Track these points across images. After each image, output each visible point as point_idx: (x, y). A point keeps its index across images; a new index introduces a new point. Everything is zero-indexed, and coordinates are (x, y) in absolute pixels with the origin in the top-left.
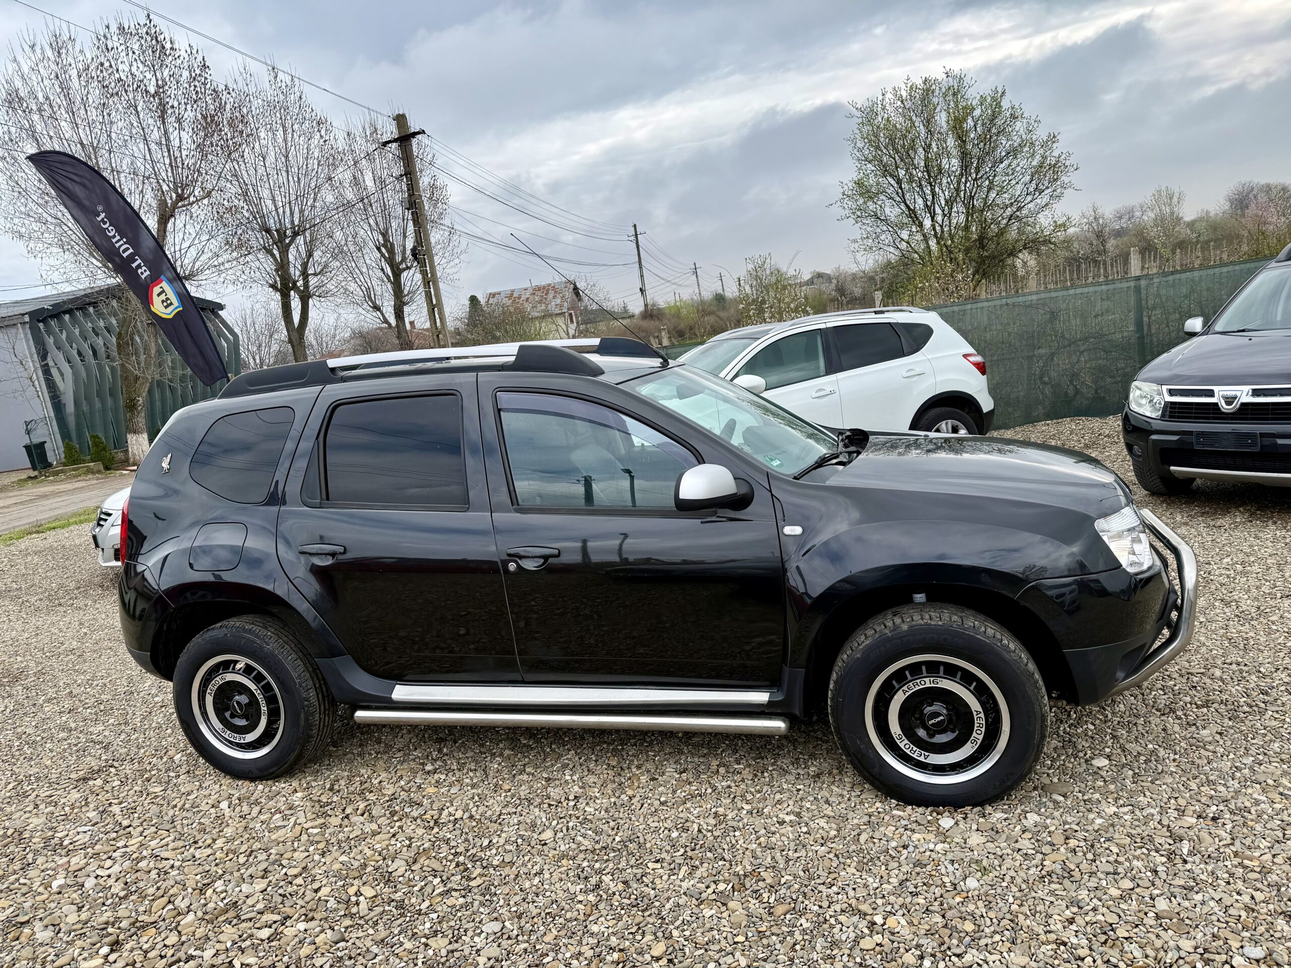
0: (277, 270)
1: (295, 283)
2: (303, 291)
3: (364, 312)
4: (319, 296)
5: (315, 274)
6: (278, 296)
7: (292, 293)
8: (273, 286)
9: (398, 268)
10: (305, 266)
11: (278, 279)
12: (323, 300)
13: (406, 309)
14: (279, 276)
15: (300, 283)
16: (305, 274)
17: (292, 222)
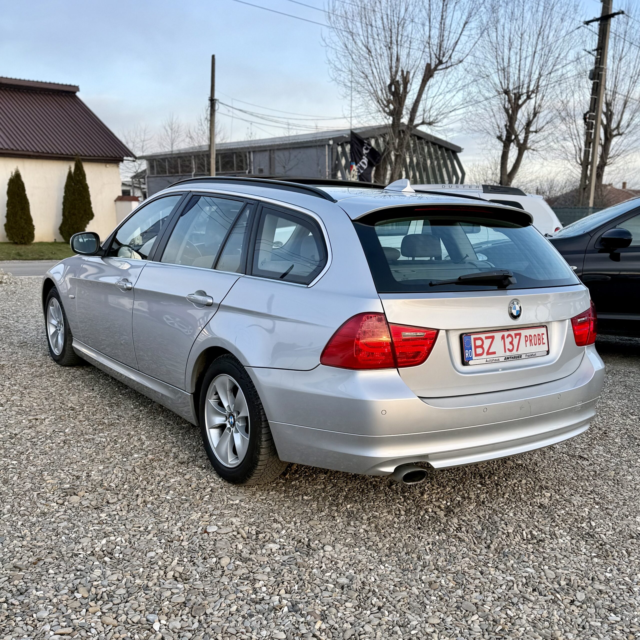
0: (506, 126)
1: (516, 136)
2: (522, 144)
3: (571, 168)
4: (533, 150)
5: (536, 132)
6: (500, 146)
7: (512, 144)
8: (500, 138)
9: (611, 135)
10: (529, 124)
11: (505, 133)
12: (535, 152)
13: (607, 169)
14: (507, 130)
15: (521, 137)
16: (527, 132)
17: (528, 87)
